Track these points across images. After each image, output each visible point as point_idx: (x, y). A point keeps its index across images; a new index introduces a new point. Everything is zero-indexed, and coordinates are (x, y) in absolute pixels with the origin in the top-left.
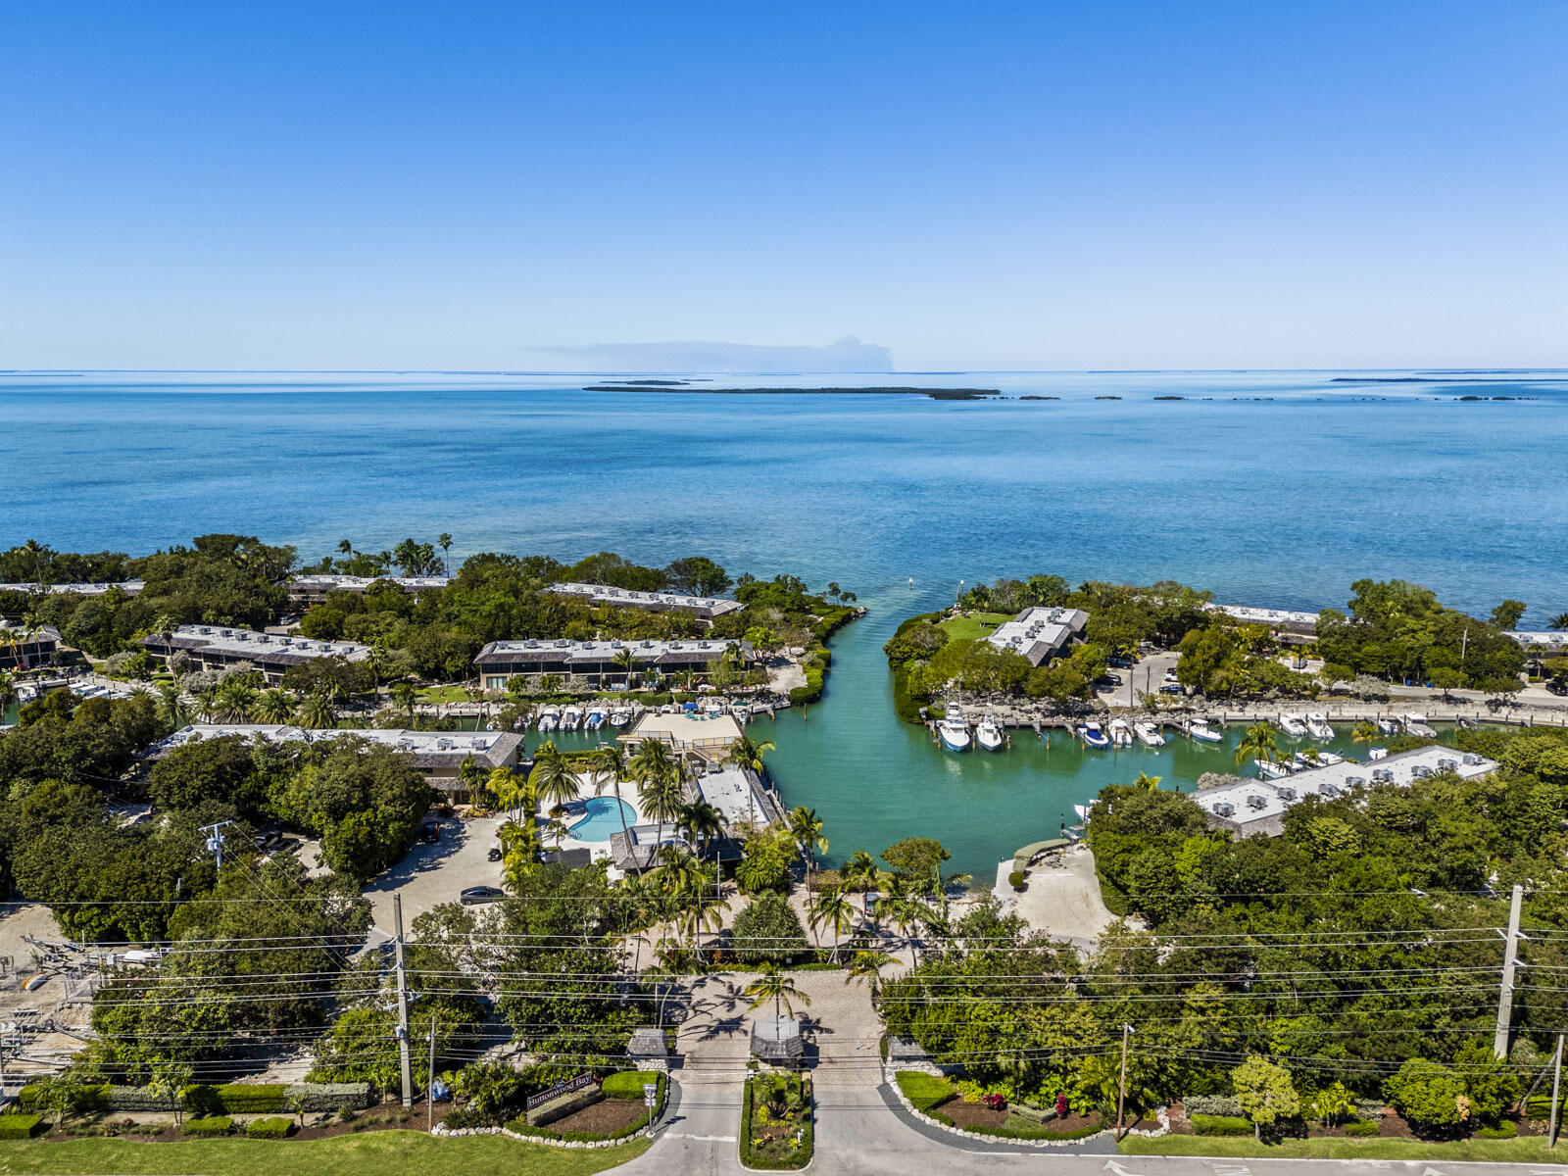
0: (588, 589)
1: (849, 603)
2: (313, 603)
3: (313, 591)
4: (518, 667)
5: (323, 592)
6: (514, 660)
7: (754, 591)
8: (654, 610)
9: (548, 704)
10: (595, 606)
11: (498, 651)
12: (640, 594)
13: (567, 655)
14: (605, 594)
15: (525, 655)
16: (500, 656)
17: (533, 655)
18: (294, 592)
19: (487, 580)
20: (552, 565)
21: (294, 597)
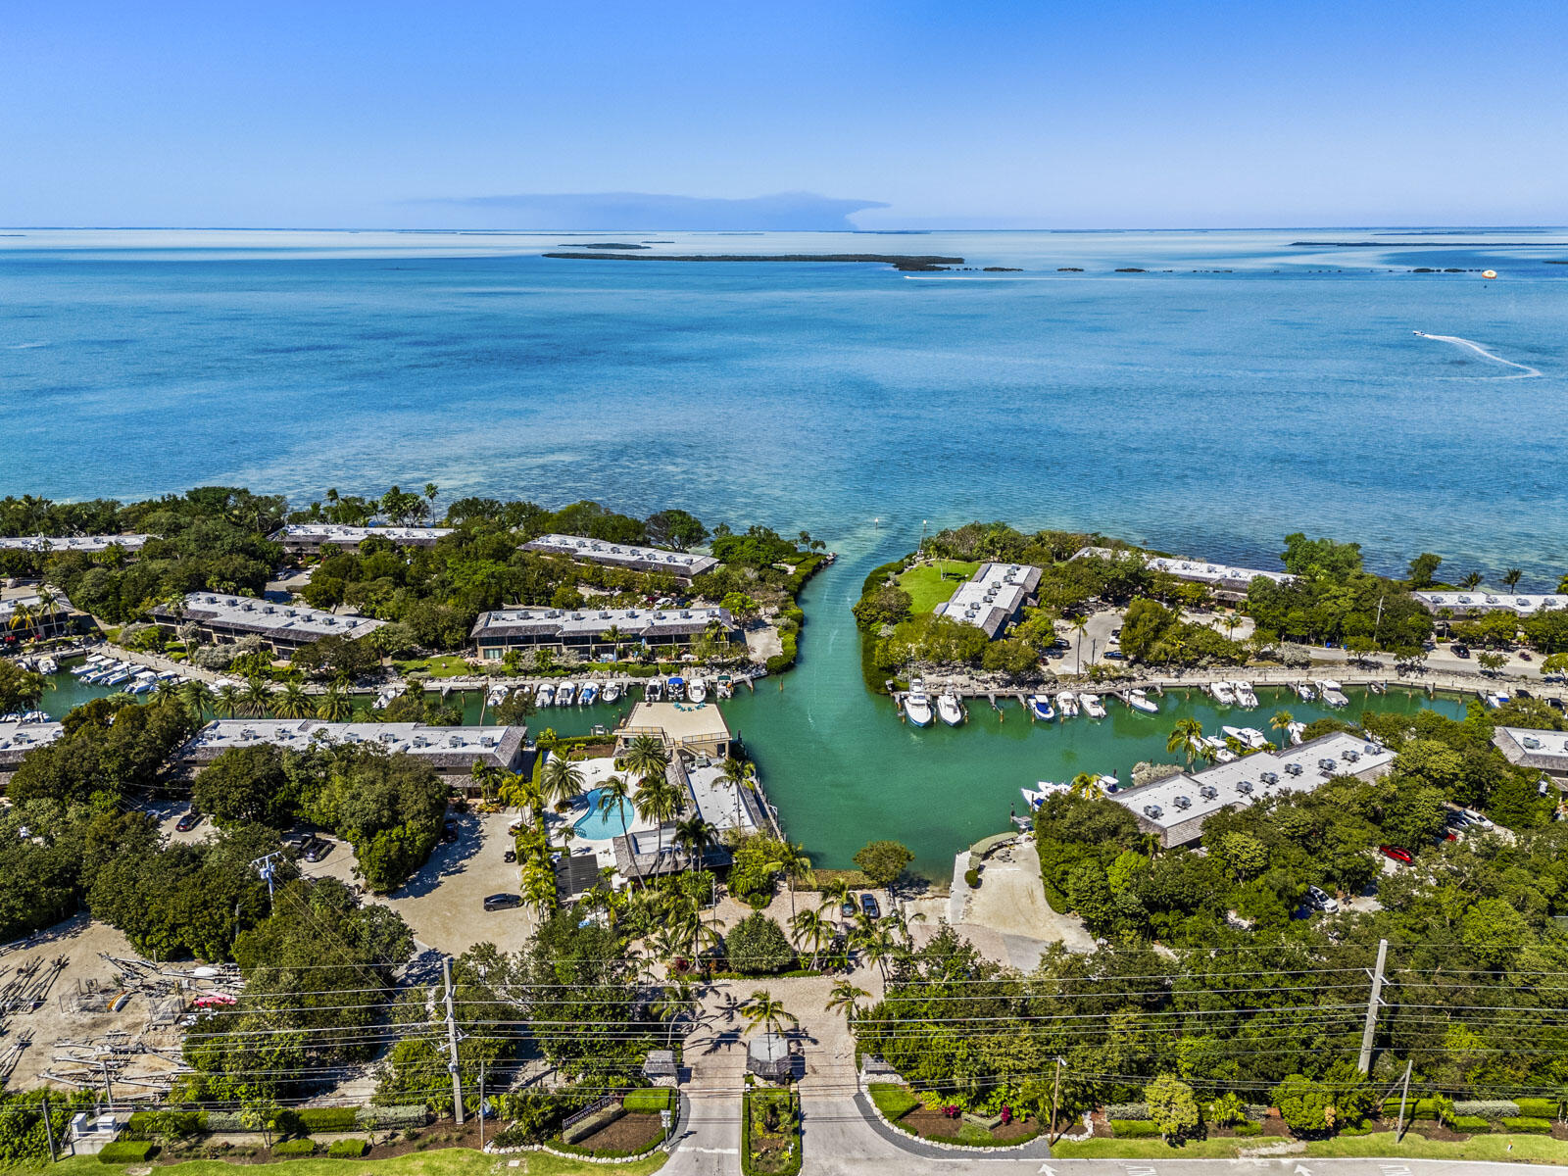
0: (572, 542)
1: (819, 549)
2: (307, 555)
3: (306, 543)
4: (512, 640)
5: (316, 544)
6: (509, 633)
7: (730, 547)
8: (636, 567)
9: (542, 677)
10: (579, 561)
11: (493, 624)
12: (622, 548)
13: (557, 628)
14: (586, 547)
15: (518, 628)
16: (495, 630)
17: (526, 628)
18: (288, 544)
19: (475, 536)
20: (534, 511)
21: (288, 550)
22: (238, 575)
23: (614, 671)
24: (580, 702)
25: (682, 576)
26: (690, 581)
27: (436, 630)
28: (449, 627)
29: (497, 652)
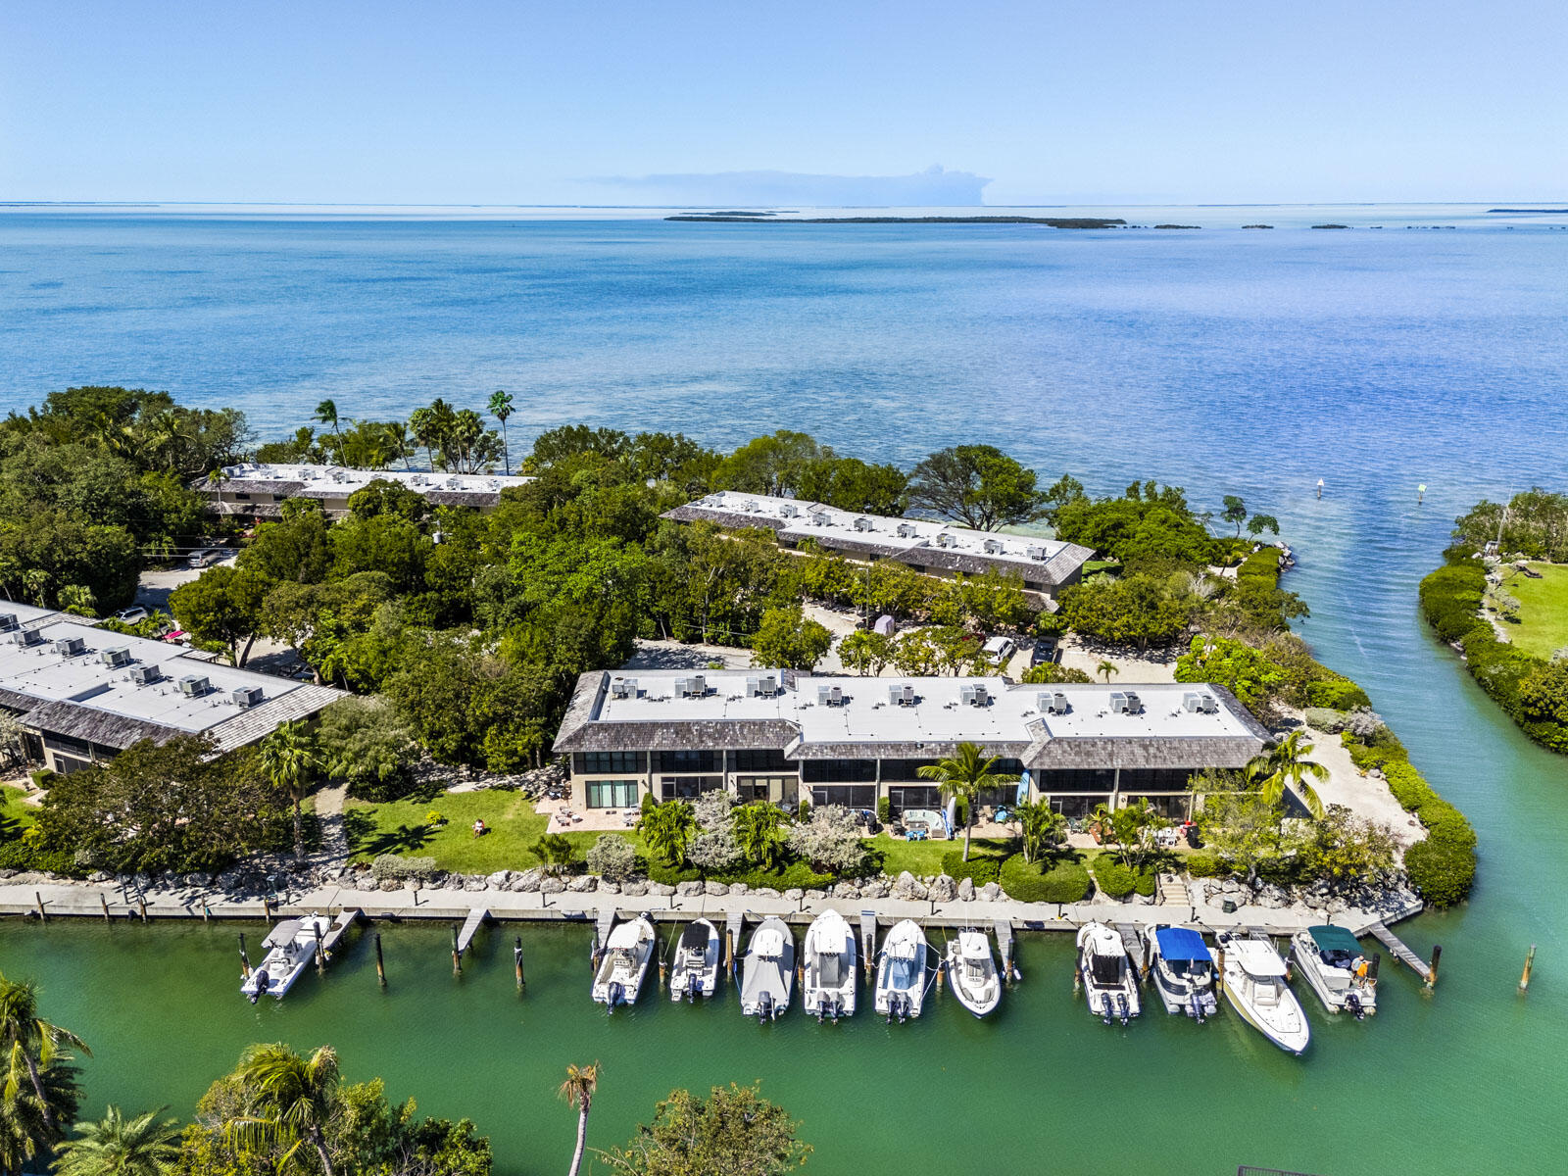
0: (769, 507)
1: (1266, 535)
2: (263, 519)
3: (263, 497)
4: (665, 761)
5: (278, 498)
6: (659, 743)
8: (917, 562)
9: (752, 886)
10: (793, 546)
11: (616, 712)
12: (877, 521)
13: (787, 730)
14: (801, 518)
15: (682, 728)
16: (619, 729)
17: (703, 726)
18: (226, 497)
19: (579, 490)
20: (687, 452)
21: (228, 508)
22: (58, 555)
23: (958, 876)
24: (882, 1006)
25: (1029, 585)
26: (1046, 597)
27: (461, 724)
28: (495, 718)
29: (621, 790)
